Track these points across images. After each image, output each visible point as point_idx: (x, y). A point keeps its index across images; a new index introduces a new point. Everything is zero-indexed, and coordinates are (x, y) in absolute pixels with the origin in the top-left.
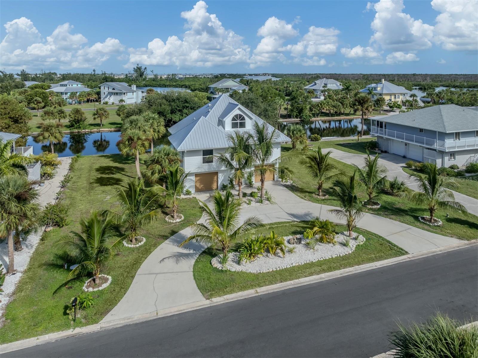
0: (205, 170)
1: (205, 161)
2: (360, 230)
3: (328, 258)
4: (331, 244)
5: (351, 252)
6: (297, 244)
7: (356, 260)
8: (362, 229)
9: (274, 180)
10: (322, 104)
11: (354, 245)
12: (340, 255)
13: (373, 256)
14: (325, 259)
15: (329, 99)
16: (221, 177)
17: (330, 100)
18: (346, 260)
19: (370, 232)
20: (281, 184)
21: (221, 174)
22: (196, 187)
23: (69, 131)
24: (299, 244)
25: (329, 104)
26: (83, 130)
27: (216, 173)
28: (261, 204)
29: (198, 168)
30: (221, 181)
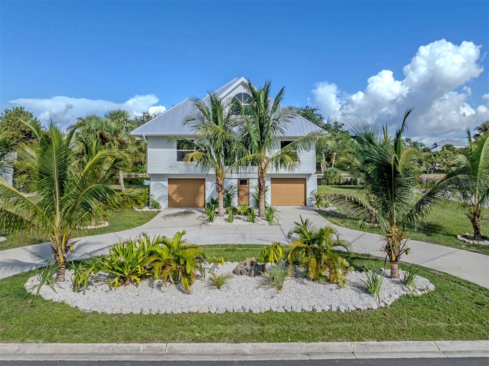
0: (181, 171)
1: (181, 157)
2: (431, 272)
3: (299, 311)
4: (334, 286)
5: (375, 307)
6: (249, 275)
7: (382, 327)
8: (435, 270)
9: (305, 205)
10: (437, 156)
11: (393, 295)
12: (338, 310)
13: (443, 325)
14: (289, 310)
15: (448, 149)
16: (210, 186)
17: (449, 152)
18: (350, 322)
19: (455, 277)
20: (314, 209)
21: (210, 183)
22: (170, 198)
23: (127, 174)
24: (255, 276)
25: (447, 157)
26: (141, 174)
27: (203, 181)
28: (251, 223)
29: (171, 167)
30: (211, 192)
